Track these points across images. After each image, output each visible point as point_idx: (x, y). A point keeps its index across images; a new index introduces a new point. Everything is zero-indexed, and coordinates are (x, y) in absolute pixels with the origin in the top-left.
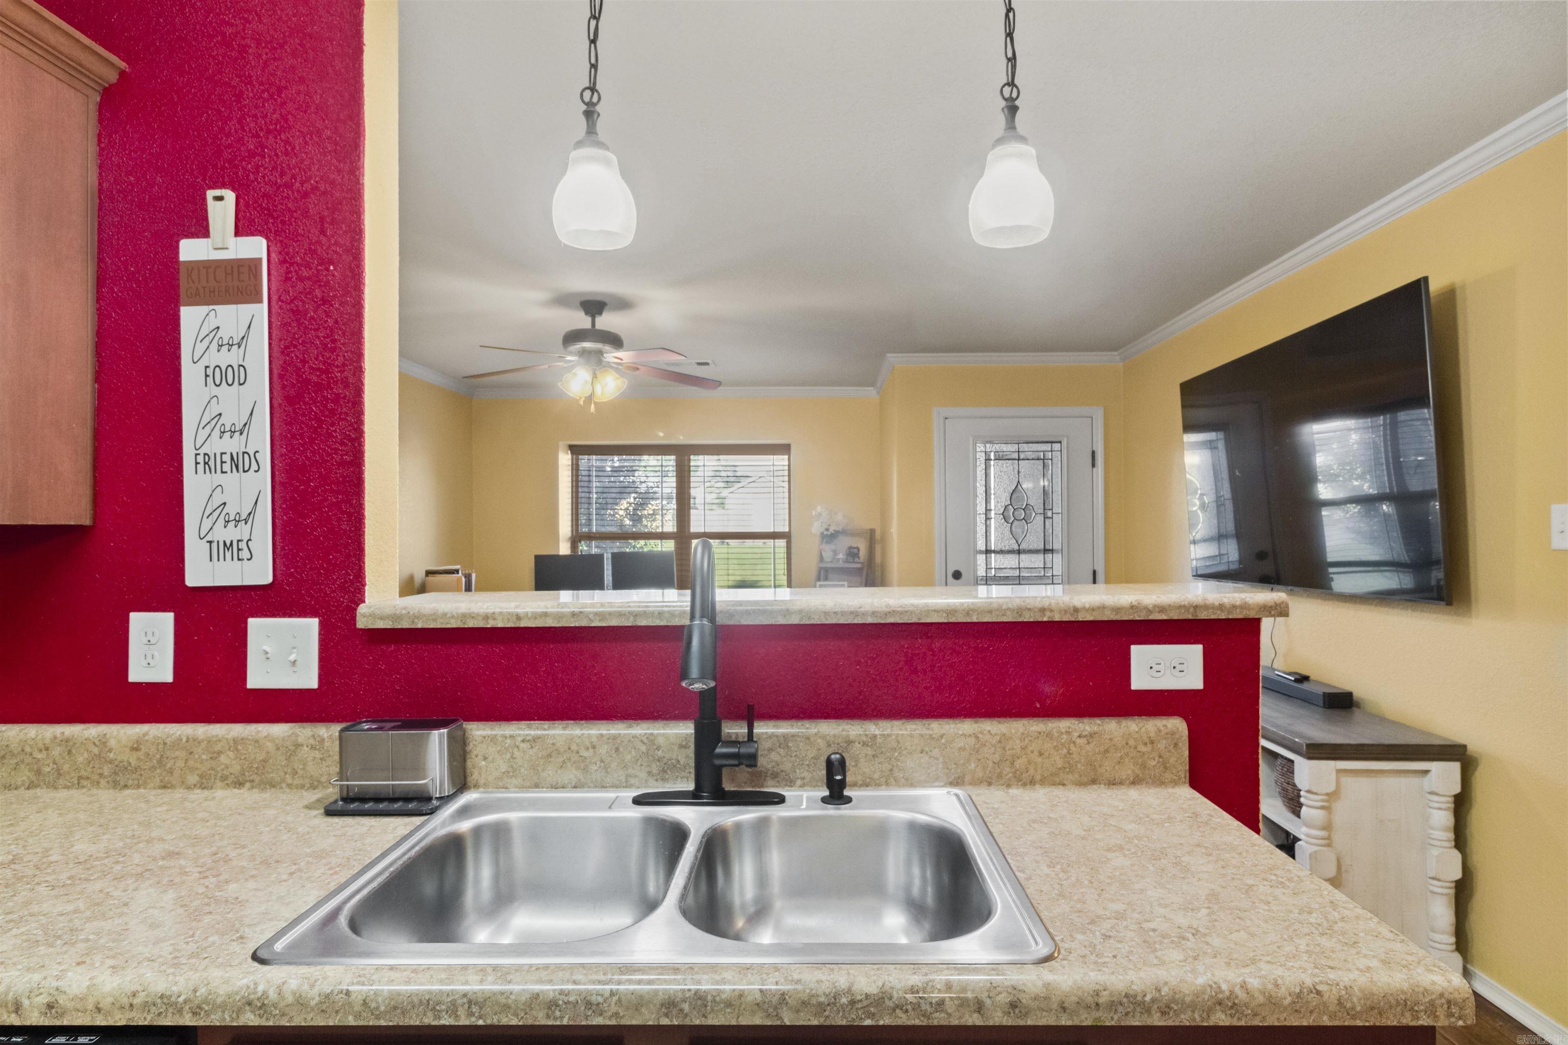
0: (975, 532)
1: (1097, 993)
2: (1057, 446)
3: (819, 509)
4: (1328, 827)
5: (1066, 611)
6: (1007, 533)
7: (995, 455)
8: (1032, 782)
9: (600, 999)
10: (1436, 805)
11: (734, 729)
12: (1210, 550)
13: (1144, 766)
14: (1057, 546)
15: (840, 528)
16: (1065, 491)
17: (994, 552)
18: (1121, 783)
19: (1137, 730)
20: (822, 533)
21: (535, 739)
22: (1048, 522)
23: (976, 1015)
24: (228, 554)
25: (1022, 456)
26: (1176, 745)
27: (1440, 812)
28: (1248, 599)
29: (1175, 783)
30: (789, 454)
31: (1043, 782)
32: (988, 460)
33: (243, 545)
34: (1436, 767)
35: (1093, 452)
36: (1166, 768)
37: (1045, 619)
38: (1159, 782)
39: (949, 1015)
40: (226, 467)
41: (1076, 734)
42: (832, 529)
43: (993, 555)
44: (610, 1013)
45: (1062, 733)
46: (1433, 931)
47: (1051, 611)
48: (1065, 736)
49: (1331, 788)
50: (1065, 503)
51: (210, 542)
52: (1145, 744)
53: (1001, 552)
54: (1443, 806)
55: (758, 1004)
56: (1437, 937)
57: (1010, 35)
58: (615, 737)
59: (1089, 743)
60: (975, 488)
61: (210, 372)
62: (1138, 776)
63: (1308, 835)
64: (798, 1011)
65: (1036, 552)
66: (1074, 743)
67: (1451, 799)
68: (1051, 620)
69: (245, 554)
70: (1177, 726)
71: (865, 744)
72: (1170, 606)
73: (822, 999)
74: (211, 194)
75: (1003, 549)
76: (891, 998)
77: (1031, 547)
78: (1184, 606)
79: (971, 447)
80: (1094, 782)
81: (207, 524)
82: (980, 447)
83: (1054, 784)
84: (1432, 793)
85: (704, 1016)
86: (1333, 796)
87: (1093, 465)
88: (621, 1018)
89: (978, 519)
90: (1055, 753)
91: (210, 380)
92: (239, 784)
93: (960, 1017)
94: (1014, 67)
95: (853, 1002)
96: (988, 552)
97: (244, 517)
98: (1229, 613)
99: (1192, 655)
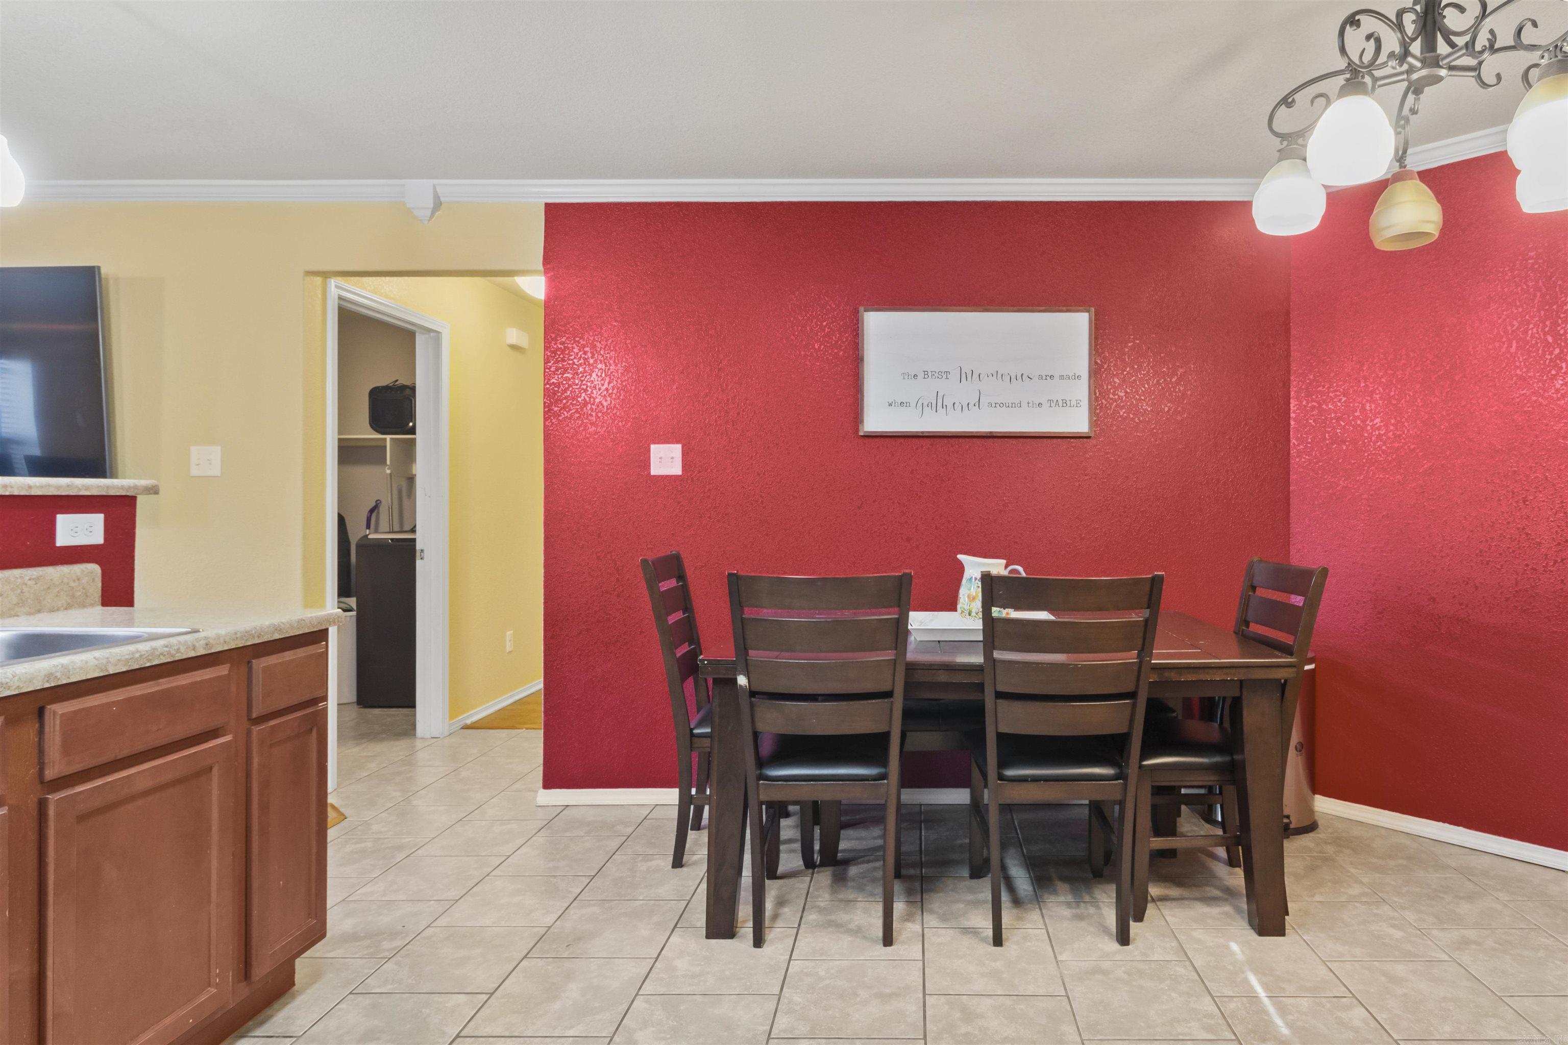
1: (236, 633)
5: (22, 488)
9: (8, 680)
13: (73, 596)
18: (58, 610)
19: (69, 571)
23: (193, 652)
26: (93, 580)
28: (137, 483)
29: (92, 605)
31: (6, 614)
36: (87, 596)
37: (7, 493)
38: (83, 606)
39: (182, 653)
41: (28, 578)
44: (15, 687)
45: (17, 578)
47: (12, 487)
48: (19, 580)
52: (74, 581)
55: (96, 666)
59: (36, 584)
62: (69, 604)
64: (116, 665)
66: (26, 584)
68: (11, 494)
70: (94, 569)
72: (92, 485)
73: (127, 657)
76: (157, 650)
78: (101, 486)
80: (39, 611)
83: (14, 615)
85: (69, 678)
88: (21, 688)
90: (12, 593)
93: (187, 654)
95: (141, 656)
98: (128, 491)
99: (98, 520)
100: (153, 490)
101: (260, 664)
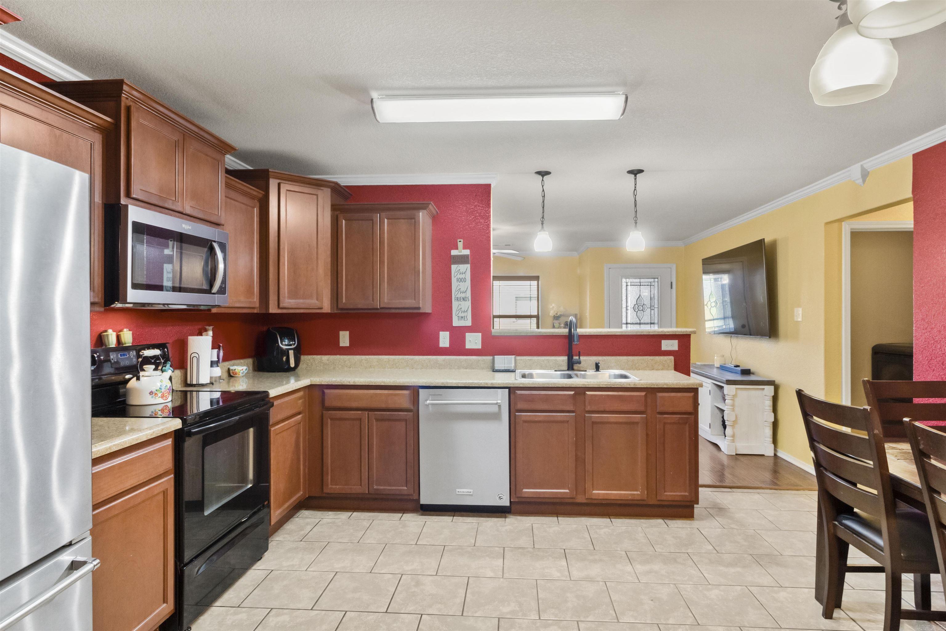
0: (622, 316)
1: (647, 383)
2: (656, 280)
3: (553, 305)
4: (733, 405)
5: (647, 332)
6: (635, 316)
7: (630, 284)
8: (639, 370)
10: (767, 399)
11: (576, 358)
12: (720, 323)
13: (664, 366)
14: (656, 321)
15: (562, 313)
16: (659, 298)
17: (630, 324)
18: (659, 370)
19: (662, 359)
20: (554, 316)
21: (531, 359)
22: (653, 311)
24: (462, 319)
25: (641, 285)
26: (671, 362)
27: (768, 401)
28: (691, 330)
29: (671, 370)
30: (538, 280)
31: (642, 369)
32: (627, 286)
33: (465, 317)
34: (766, 387)
35: (671, 283)
36: (669, 367)
37: (642, 334)
38: (667, 369)
39: (625, 386)
40: (462, 300)
41: (649, 359)
42: (558, 314)
43: (629, 325)
46: (765, 437)
47: (644, 332)
48: (647, 360)
49: (734, 394)
50: (659, 303)
51: (458, 316)
52: (664, 362)
53: (633, 324)
54: (768, 399)
56: (766, 439)
57: (636, 206)
58: (548, 359)
59: (652, 361)
60: (622, 297)
61: (458, 279)
62: (662, 368)
63: (727, 408)
64: (603, 385)
65: (647, 324)
66: (649, 361)
67: (772, 397)
69: (466, 319)
70: (672, 358)
71: (603, 361)
72: (670, 331)
73: (606, 383)
74: (458, 240)
75: (633, 322)
76: (616, 383)
77: (645, 322)
78: (673, 331)
79: (620, 280)
80: (653, 369)
81: (457, 312)
82: (624, 280)
83: (644, 370)
84: (765, 396)
86: (734, 396)
87: (671, 288)
89: (623, 310)
90: (645, 363)
91: (458, 281)
92: (466, 369)
94: (636, 213)
95: (611, 384)
96: (627, 324)
97: (466, 311)
98: (688, 333)
99: (675, 342)
100: (694, 332)
101: (660, 395)
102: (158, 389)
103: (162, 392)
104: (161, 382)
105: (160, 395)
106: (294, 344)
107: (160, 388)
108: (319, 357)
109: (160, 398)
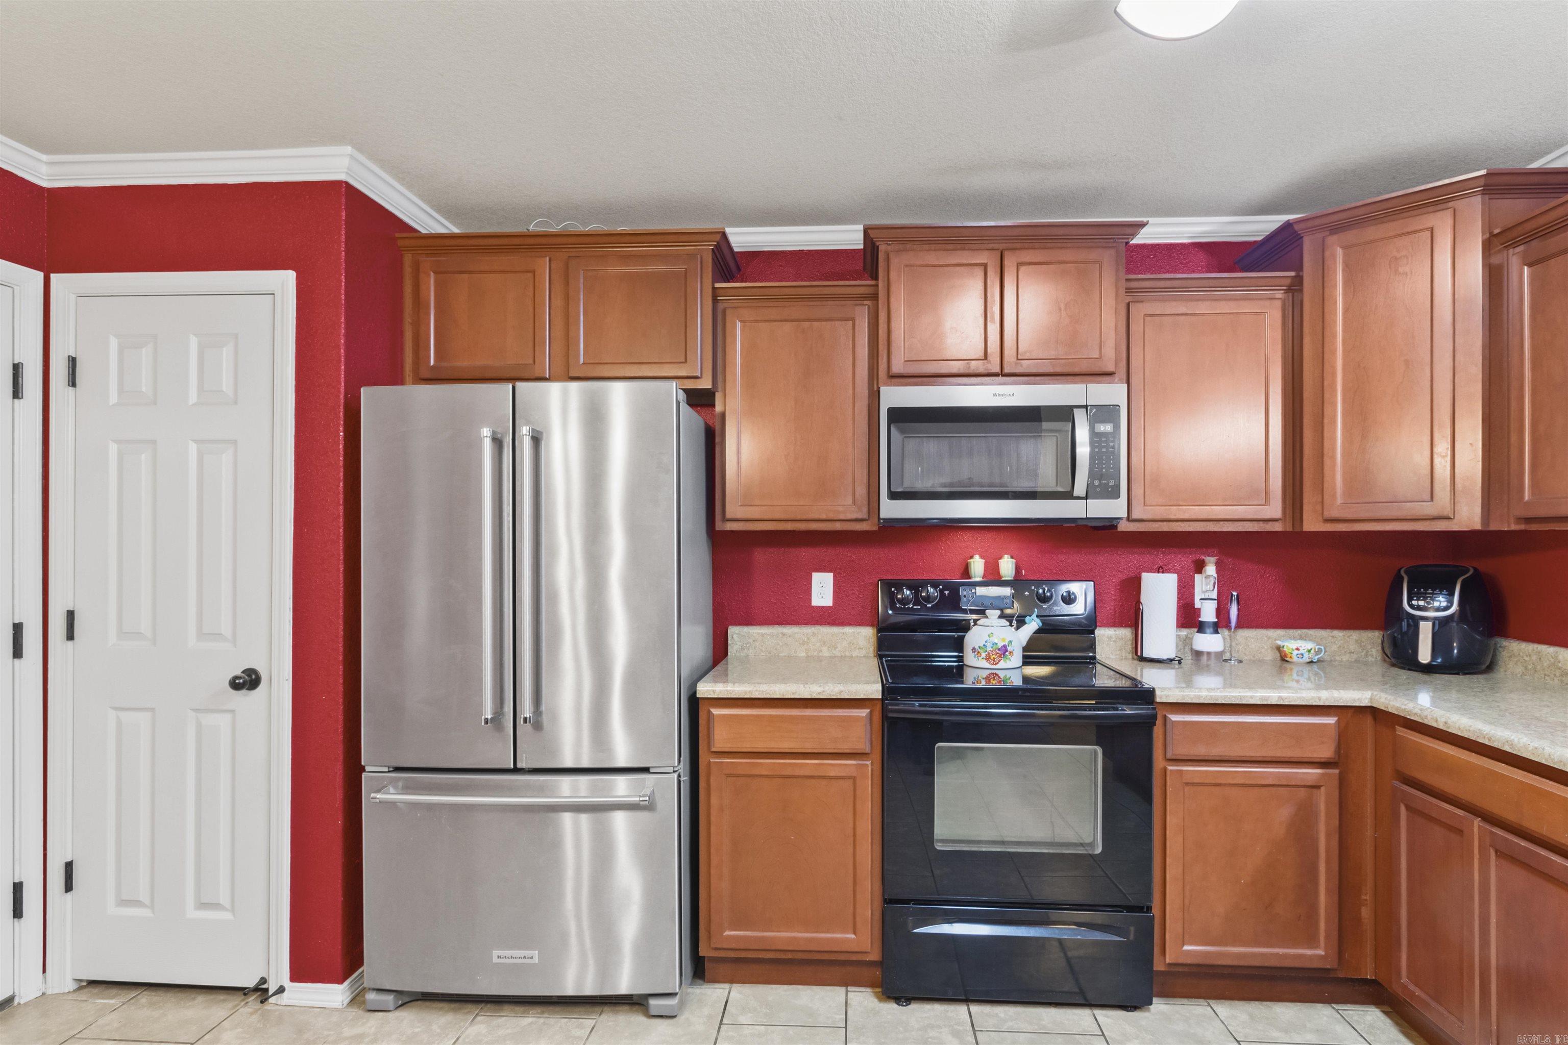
102: (982, 645)
103: (986, 651)
104: (989, 635)
105: (984, 655)
106: (1446, 608)
107: (984, 645)
108: (1551, 650)
109: (984, 661)
